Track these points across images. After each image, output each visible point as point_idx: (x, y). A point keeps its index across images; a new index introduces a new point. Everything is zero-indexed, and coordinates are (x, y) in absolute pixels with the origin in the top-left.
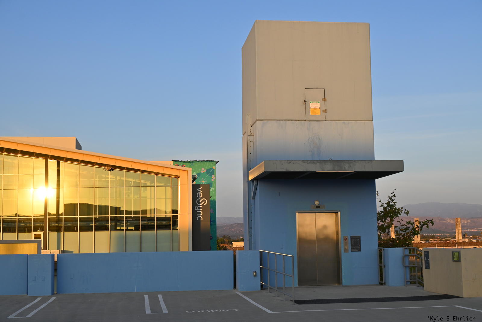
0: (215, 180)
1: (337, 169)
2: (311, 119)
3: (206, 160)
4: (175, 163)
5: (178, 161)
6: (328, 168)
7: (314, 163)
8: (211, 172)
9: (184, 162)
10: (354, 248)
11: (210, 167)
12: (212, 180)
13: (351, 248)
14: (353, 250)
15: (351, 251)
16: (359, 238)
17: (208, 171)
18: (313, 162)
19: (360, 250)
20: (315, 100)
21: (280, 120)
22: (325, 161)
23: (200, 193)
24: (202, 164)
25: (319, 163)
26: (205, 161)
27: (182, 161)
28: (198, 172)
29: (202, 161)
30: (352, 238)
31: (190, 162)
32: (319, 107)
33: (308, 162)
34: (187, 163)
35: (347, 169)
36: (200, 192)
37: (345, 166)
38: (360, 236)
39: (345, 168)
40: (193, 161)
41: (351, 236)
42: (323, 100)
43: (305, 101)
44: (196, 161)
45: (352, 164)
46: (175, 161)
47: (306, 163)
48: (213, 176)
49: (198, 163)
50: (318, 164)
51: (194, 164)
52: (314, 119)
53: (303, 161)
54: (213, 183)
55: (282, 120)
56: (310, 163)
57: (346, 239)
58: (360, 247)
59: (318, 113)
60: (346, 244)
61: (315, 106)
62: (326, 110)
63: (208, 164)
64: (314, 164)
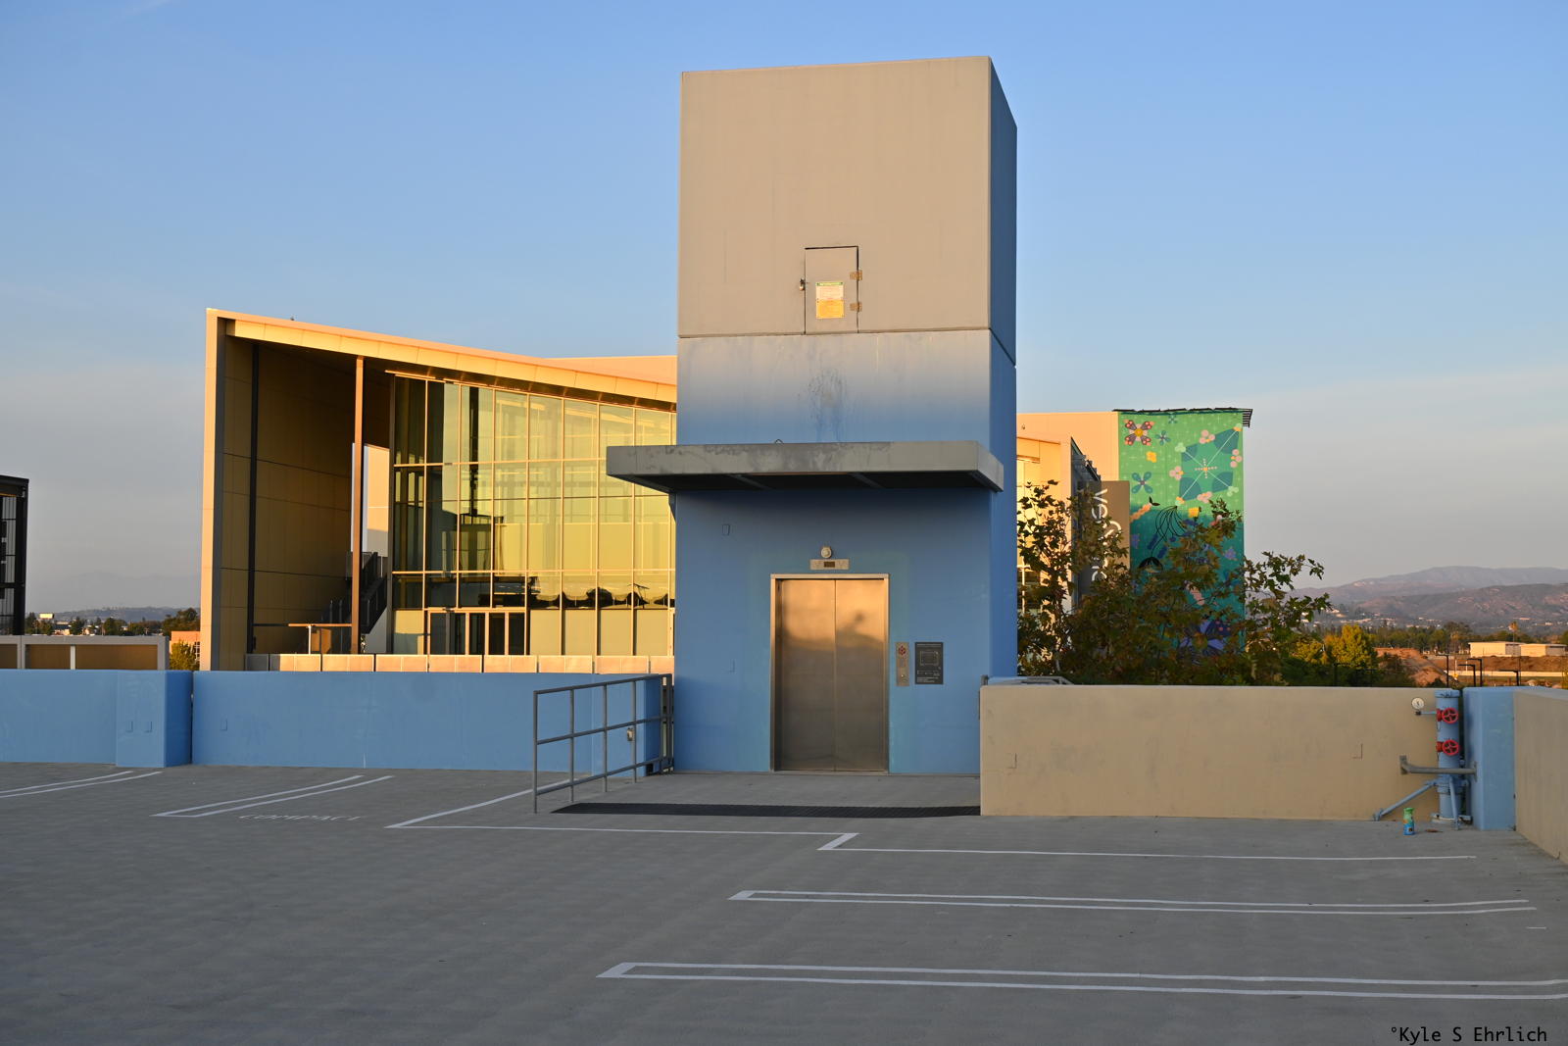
0: (1241, 465)
1: (793, 467)
2: (819, 330)
3: (1213, 407)
4: (1123, 417)
5: (1132, 412)
6: (770, 464)
7: (734, 450)
8: (1229, 442)
9: (1151, 412)
10: (925, 676)
11: (1226, 427)
12: (1233, 465)
13: (917, 676)
14: (920, 679)
15: (917, 683)
16: (940, 647)
17: (1220, 439)
18: (731, 449)
19: (940, 681)
20: (829, 277)
21: (736, 335)
22: (764, 447)
23: (1102, 505)
24: (1202, 417)
25: (747, 451)
26: (1208, 411)
27: (1142, 412)
28: (1190, 443)
29: (1201, 411)
30: (919, 647)
31: (1167, 412)
32: (842, 295)
33: (719, 449)
34: (1158, 417)
35: (820, 464)
36: (1101, 502)
37: (816, 459)
38: (942, 644)
39: (814, 463)
40: (1176, 412)
41: (916, 643)
42: (851, 277)
43: (803, 282)
44: (1183, 411)
45: (834, 453)
46: (1125, 412)
47: (713, 453)
48: (1235, 452)
49: (1190, 416)
50: (744, 454)
51: (1178, 418)
52: (825, 329)
53: (705, 446)
54: (1236, 473)
55: (743, 335)
56: (723, 451)
57: (902, 651)
58: (941, 672)
59: (838, 311)
60: (901, 663)
61: (830, 295)
62: (859, 304)
63: (1219, 417)
64: (734, 454)
